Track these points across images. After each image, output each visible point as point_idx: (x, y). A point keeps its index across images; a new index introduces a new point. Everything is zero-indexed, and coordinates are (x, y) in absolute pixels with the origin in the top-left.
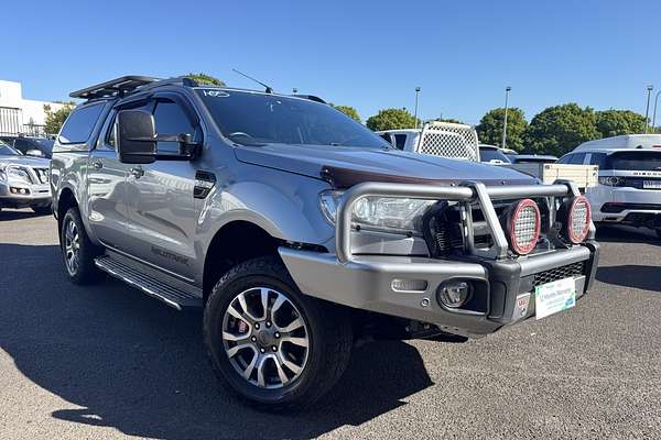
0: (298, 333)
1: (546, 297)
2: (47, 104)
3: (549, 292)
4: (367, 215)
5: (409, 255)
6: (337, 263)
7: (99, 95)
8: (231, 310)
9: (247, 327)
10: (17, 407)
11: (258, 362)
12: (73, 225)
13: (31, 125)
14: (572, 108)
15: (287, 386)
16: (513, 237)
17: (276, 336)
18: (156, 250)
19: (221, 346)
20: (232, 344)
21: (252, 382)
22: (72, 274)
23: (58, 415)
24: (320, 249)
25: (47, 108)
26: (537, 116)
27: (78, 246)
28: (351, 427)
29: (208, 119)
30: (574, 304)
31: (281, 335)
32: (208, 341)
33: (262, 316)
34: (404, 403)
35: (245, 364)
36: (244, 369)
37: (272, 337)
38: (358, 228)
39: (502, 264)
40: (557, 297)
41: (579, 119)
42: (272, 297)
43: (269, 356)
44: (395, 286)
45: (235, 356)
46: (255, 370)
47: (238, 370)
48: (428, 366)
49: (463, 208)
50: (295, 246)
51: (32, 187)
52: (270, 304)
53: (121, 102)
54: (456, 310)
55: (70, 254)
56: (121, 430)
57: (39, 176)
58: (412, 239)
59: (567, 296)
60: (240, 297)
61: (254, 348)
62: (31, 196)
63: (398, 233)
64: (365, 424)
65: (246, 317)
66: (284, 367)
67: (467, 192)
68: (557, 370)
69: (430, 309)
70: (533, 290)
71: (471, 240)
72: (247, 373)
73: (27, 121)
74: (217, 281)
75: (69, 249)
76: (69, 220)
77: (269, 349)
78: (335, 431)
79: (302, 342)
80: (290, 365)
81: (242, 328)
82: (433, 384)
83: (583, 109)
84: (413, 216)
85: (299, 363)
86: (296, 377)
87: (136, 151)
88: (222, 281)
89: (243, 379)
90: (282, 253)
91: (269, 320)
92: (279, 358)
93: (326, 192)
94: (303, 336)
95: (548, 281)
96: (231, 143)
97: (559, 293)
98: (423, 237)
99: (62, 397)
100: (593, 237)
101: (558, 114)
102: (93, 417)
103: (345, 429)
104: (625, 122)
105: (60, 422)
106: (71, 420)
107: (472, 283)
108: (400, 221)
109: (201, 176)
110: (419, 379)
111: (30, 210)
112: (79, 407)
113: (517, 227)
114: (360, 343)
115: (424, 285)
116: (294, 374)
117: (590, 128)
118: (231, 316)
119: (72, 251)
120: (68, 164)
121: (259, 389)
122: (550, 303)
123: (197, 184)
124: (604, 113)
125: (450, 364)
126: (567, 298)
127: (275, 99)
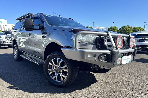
0: (66, 68)
1: (125, 59)
3: (125, 58)
4: (82, 40)
5: (92, 49)
6: (75, 50)
7: (22, 19)
8: (50, 63)
9: (54, 67)
11: (56, 75)
12: (16, 48)
13: (9, 29)
14: (128, 27)
15: (63, 81)
16: (117, 44)
17: (60, 69)
18: (34, 52)
19: (48, 72)
20: (50, 71)
21: (55, 80)
22: (15, 59)
24: (70, 48)
25: (12, 25)
27: (17, 52)
28: (78, 91)
29: (45, 21)
32: (44, 71)
33: (57, 65)
34: (91, 86)
35: (53, 76)
36: (53, 77)
38: (80, 43)
41: (129, 29)
42: (60, 60)
43: (59, 74)
44: (89, 55)
45: (51, 74)
46: (55, 77)
47: (51, 77)
48: (96, 78)
49: (105, 38)
50: (65, 47)
51: (8, 42)
52: (59, 62)
56: (23, 91)
57: (10, 39)
58: (92, 45)
59: (129, 60)
60: (52, 60)
61: (55, 72)
62: (8, 43)
63: (89, 44)
64: (81, 90)
65: (53, 65)
66: (62, 77)
67: (106, 33)
68: (127, 79)
69: (97, 61)
70: (122, 58)
71: (107, 45)
72: (54, 78)
73: (8, 28)
74: (47, 57)
76: (15, 47)
77: (59, 72)
78: (74, 91)
79: (67, 70)
80: (64, 76)
81: (53, 67)
82: (98, 82)
83: (130, 27)
84: (93, 40)
85: (66, 76)
86: (65, 79)
87: (28, 28)
88: (48, 57)
89: (53, 80)
90: (62, 49)
91: (59, 65)
92: (61, 74)
93: (72, 34)
95: (125, 56)
96: (50, 26)
97: (128, 59)
98: (95, 45)
99: (10, 84)
100: (135, 47)
101: (125, 28)
102: (17, 88)
103: (76, 91)
104: (139, 30)
105: (9, 89)
106: (11, 89)
107: (107, 55)
108: (90, 41)
109: (43, 33)
110: (94, 81)
111: (8, 47)
112: (14, 86)
113: (118, 42)
114: (80, 72)
115: (95, 55)
116: (65, 78)
117: (132, 31)
118: (50, 65)
119: (15, 54)
120: (15, 35)
121: (56, 82)
122: (125, 61)
123: (43, 35)
124: (135, 28)
125: (102, 78)
126: (130, 60)
127: (61, 18)
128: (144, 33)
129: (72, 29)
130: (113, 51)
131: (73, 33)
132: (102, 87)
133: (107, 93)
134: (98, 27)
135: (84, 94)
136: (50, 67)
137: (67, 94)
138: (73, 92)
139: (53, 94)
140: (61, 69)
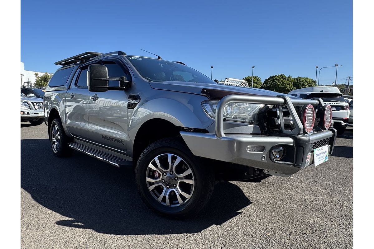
0: (189, 177)
1: (318, 155)
2: (36, 73)
5: (251, 134)
6: (216, 138)
7: (70, 63)
8: (151, 166)
9: (160, 175)
10: (36, 219)
11: (165, 193)
12: (57, 127)
13: (28, 83)
14: (282, 76)
15: (182, 205)
16: (305, 123)
18: (105, 137)
19: (145, 185)
20: (151, 184)
21: (163, 203)
22: (55, 152)
23: (59, 223)
24: (204, 131)
25: (36, 75)
26: (266, 80)
27: (59, 137)
28: (217, 226)
29: (134, 70)
30: (328, 160)
31: (179, 178)
32: (138, 182)
33: (168, 168)
34: (240, 213)
35: (158, 194)
36: (158, 197)
37: (174, 180)
38: (225, 120)
39: (301, 137)
40: (322, 155)
41: (285, 81)
42: (174, 158)
43: (172, 190)
44: (248, 150)
45: (153, 190)
46: (164, 197)
47: (155, 197)
48: (247, 194)
49: (278, 109)
50: (189, 130)
51: (30, 111)
52: (173, 163)
53: (83, 65)
54: (278, 162)
55: (55, 142)
56: (96, 230)
57: (34, 106)
58: (252, 125)
60: (156, 159)
61: (163, 185)
62: (30, 116)
63: (246, 122)
64: (224, 224)
65: (159, 169)
66: (181, 195)
67: (282, 100)
69: (266, 161)
70: (312, 151)
71: (283, 126)
72: (160, 199)
73: (26, 81)
74: (143, 150)
75: (54, 140)
76: (54, 124)
77: (171, 186)
78: (209, 228)
79: (191, 182)
80: (184, 194)
81: (157, 175)
82: (252, 203)
83: (287, 77)
84: (252, 114)
85: (189, 193)
88: (146, 151)
89: (157, 202)
90: (182, 134)
91: (172, 170)
92: (178, 190)
93: (206, 102)
94: (191, 178)
95: (318, 147)
96: (147, 81)
97: (322, 153)
98: (258, 125)
99: (60, 214)
100: (333, 126)
101: (276, 79)
102: (79, 224)
103: (214, 227)
104: (306, 83)
107: (286, 147)
108: (246, 117)
109: (131, 97)
110: (243, 200)
111: (28, 123)
112: (70, 219)
113: (307, 118)
115: (263, 149)
116: (186, 198)
117: (290, 85)
118: (150, 169)
119: (55, 140)
120: (53, 98)
121: (167, 207)
122: (319, 158)
123: (129, 101)
124: (296, 79)
125: (257, 193)
126: (325, 156)
127: (163, 62)
128: (322, 91)
129: (204, 89)
130: (300, 139)
131: (207, 99)
132: (266, 215)
133: (280, 229)
134: (230, 79)
135: (232, 232)
136: (149, 173)
137: (196, 235)
138: (207, 229)
139: (165, 236)
140: (176, 179)
